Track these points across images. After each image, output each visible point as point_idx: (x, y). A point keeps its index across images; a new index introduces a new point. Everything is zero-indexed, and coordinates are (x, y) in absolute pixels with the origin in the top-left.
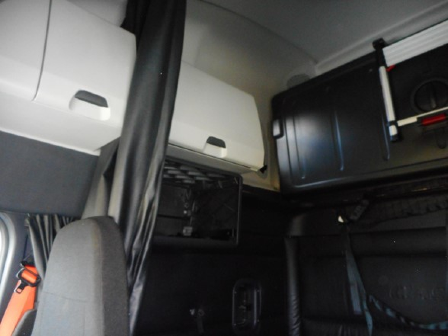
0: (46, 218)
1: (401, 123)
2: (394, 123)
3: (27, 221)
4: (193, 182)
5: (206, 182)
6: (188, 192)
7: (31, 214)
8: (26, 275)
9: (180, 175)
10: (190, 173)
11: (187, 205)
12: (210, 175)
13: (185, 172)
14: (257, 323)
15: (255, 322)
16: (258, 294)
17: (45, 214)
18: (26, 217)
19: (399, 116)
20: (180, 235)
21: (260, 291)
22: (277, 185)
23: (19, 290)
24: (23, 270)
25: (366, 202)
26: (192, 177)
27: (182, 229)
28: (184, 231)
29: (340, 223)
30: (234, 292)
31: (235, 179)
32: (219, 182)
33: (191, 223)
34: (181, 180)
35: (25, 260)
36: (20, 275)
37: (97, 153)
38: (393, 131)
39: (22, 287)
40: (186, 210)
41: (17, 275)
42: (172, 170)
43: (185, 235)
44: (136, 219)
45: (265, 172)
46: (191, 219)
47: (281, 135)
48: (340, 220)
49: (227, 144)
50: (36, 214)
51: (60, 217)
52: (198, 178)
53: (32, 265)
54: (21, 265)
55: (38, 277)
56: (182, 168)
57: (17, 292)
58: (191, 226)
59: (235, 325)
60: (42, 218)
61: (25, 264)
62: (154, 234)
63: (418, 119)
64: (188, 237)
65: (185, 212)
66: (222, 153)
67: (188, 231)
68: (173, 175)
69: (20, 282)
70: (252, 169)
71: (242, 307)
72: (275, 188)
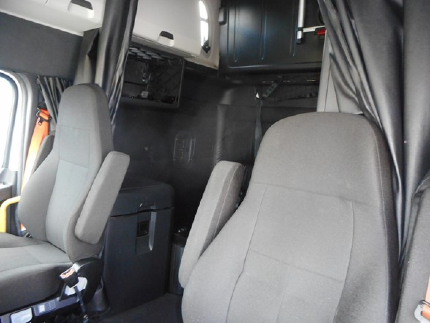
0: (51, 80)
1: (306, 30)
2: (301, 29)
3: (39, 81)
4: (150, 59)
5: (160, 60)
6: (146, 65)
7: (41, 76)
8: (42, 115)
9: (140, 53)
10: (148, 53)
11: (145, 75)
12: (163, 56)
13: (144, 52)
14: (190, 161)
15: (189, 159)
16: (193, 142)
17: (50, 77)
18: (37, 78)
19: (306, 25)
20: (139, 97)
21: (195, 140)
22: (217, 63)
23: (40, 124)
24: (40, 112)
25: (275, 85)
26: (150, 56)
27: (141, 93)
28: (142, 94)
29: (257, 98)
30: (176, 139)
31: (180, 60)
32: (169, 61)
33: (147, 89)
34: (141, 56)
35: (40, 105)
36: (39, 114)
37: (82, 35)
38: (299, 35)
39: (41, 122)
40: (144, 79)
41: (37, 114)
42: (134, 50)
43: (143, 97)
44: (111, 86)
45: (209, 52)
46: (148, 86)
47: (223, 23)
48: (257, 96)
49: (174, 37)
50: (44, 76)
51: (59, 79)
52: (154, 57)
53: (46, 109)
54: (38, 108)
55: (49, 116)
56: (142, 50)
57: (39, 125)
58: (148, 91)
59: (175, 160)
60: (48, 79)
61: (40, 108)
62: (122, 96)
63: (316, 29)
64: (144, 99)
65: (144, 80)
66: (171, 43)
67: (145, 94)
68: (135, 53)
69: (39, 119)
70: (193, 55)
71: (181, 150)
72: (215, 66)
